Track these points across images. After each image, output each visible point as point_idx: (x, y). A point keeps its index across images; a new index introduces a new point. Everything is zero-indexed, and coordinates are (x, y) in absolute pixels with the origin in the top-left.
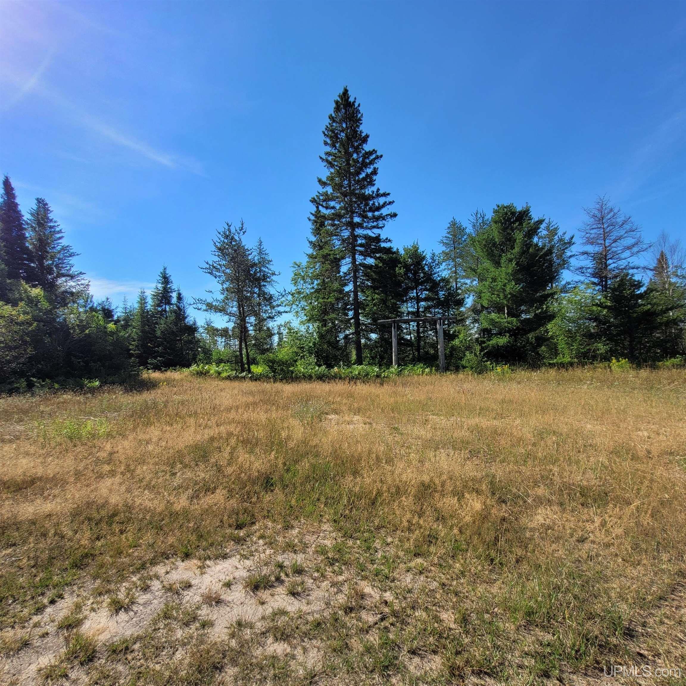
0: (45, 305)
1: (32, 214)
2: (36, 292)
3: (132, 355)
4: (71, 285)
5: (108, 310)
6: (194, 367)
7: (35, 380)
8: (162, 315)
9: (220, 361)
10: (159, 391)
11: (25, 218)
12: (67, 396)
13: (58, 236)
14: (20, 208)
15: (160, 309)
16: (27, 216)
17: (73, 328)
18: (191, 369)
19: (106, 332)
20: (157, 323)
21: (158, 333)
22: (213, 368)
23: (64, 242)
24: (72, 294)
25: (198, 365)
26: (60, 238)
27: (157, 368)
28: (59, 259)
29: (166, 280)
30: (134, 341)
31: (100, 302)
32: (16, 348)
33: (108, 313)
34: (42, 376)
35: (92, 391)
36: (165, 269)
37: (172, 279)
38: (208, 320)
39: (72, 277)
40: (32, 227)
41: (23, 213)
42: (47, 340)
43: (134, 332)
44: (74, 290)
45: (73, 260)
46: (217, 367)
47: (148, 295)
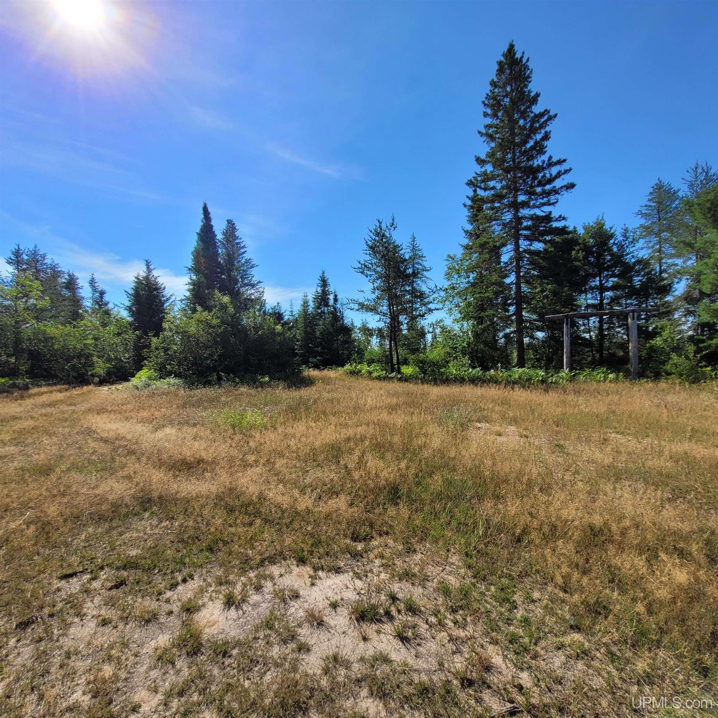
0: (231, 310)
1: (224, 234)
2: (226, 299)
3: (296, 355)
4: (250, 292)
5: (279, 313)
6: (347, 367)
7: (223, 374)
8: (321, 317)
9: (370, 362)
10: (314, 388)
11: (217, 237)
12: (243, 389)
13: (242, 251)
14: (215, 229)
15: (319, 311)
16: (220, 236)
17: (250, 330)
18: (345, 368)
19: (275, 333)
20: (316, 325)
21: (318, 334)
22: (364, 368)
23: (247, 256)
24: (252, 300)
25: (351, 365)
26: (244, 253)
27: (316, 367)
28: (243, 271)
29: (324, 283)
30: (298, 341)
31: (273, 306)
32: (211, 347)
33: (278, 316)
34: (228, 371)
35: (262, 385)
36: (324, 273)
37: (330, 281)
38: (364, 321)
39: (253, 286)
40: (223, 244)
41: (216, 233)
42: (232, 339)
43: (298, 333)
44: (253, 297)
45: (253, 271)
46: (369, 366)
47: (310, 298)
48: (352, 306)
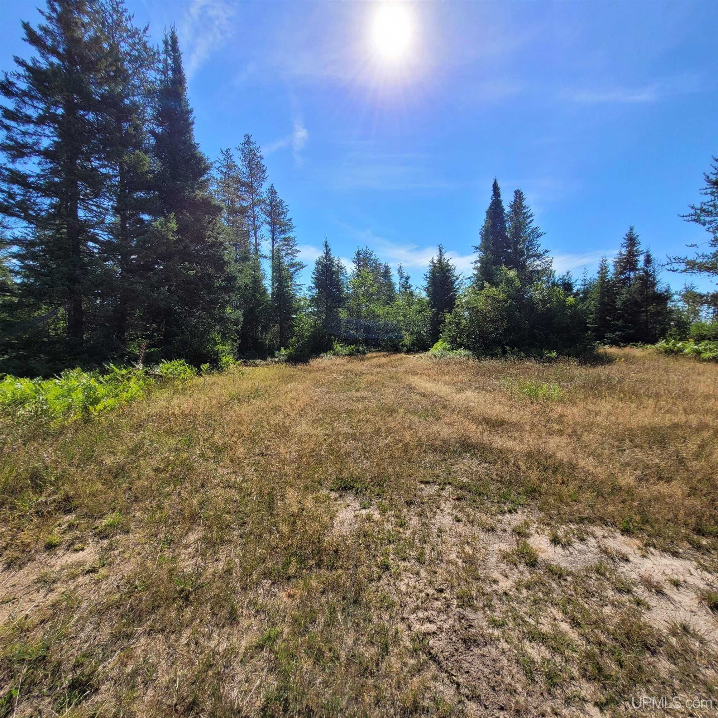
0: (517, 283)
1: (511, 207)
2: (512, 273)
3: (588, 329)
4: (537, 264)
5: (568, 283)
6: (661, 344)
7: (508, 348)
8: (624, 284)
9: (699, 339)
10: (615, 367)
11: (506, 212)
12: (529, 363)
13: (529, 220)
14: (503, 203)
15: (622, 277)
16: (507, 209)
17: (537, 303)
18: (658, 345)
19: (565, 306)
20: (617, 294)
21: (619, 304)
22: (690, 346)
23: (533, 225)
24: (538, 272)
25: (667, 342)
26: (531, 222)
27: (614, 343)
28: (529, 242)
29: (632, 241)
30: (592, 314)
31: (561, 276)
32: (496, 321)
33: (567, 286)
34: (513, 345)
35: (550, 361)
36: (632, 229)
37: (640, 239)
38: (688, 285)
39: (538, 256)
40: (511, 217)
41: (504, 207)
42: (517, 314)
43: (592, 304)
44: (539, 268)
45: (540, 241)
46: (696, 344)
47: (610, 262)
48: (676, 266)
